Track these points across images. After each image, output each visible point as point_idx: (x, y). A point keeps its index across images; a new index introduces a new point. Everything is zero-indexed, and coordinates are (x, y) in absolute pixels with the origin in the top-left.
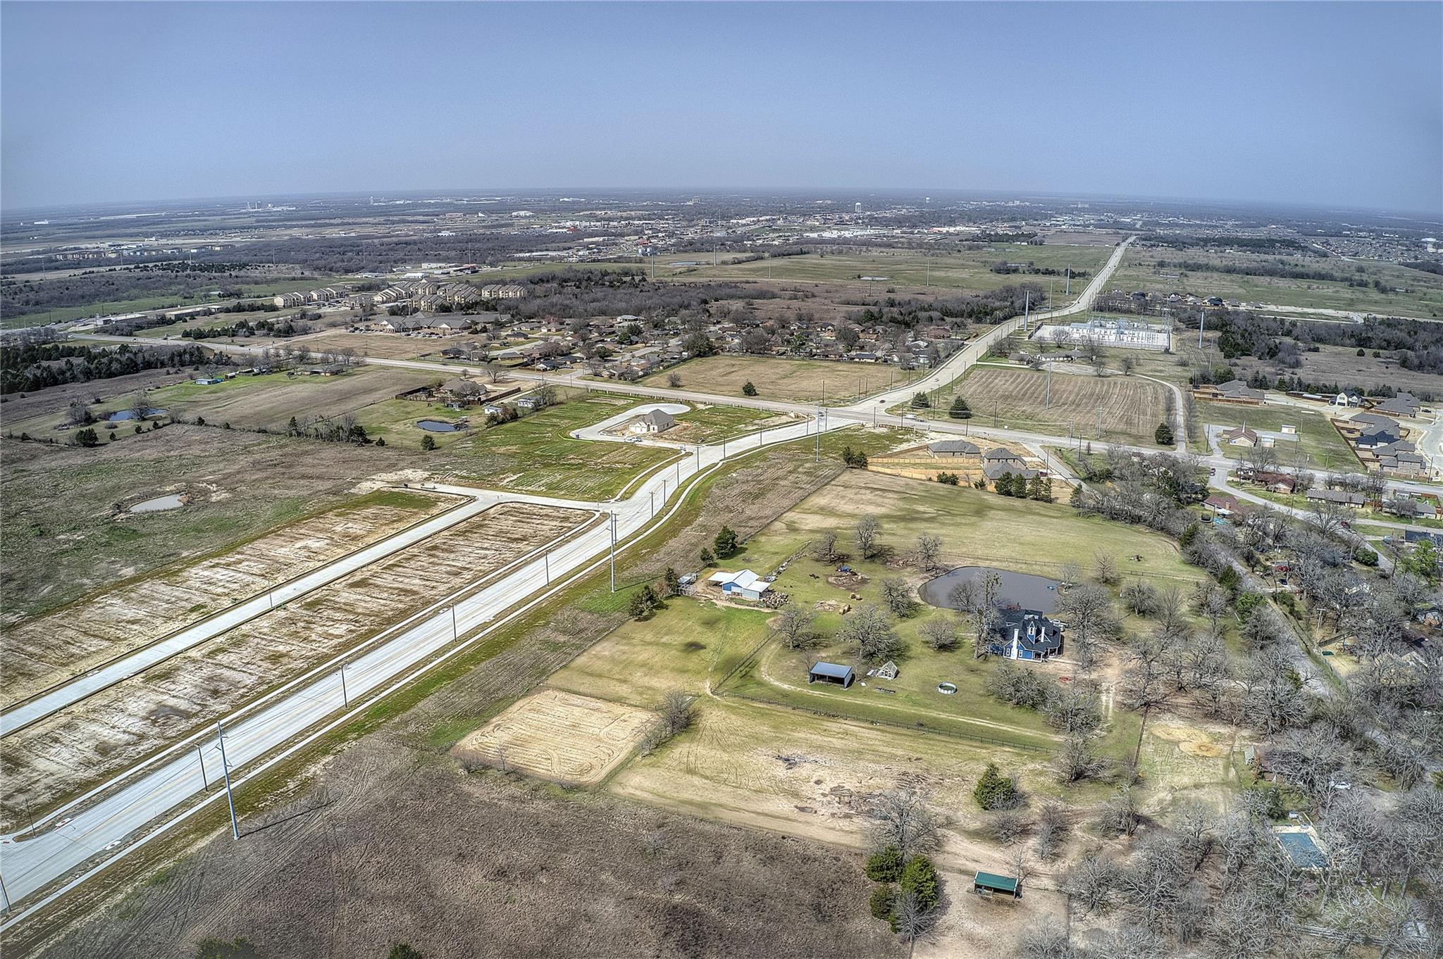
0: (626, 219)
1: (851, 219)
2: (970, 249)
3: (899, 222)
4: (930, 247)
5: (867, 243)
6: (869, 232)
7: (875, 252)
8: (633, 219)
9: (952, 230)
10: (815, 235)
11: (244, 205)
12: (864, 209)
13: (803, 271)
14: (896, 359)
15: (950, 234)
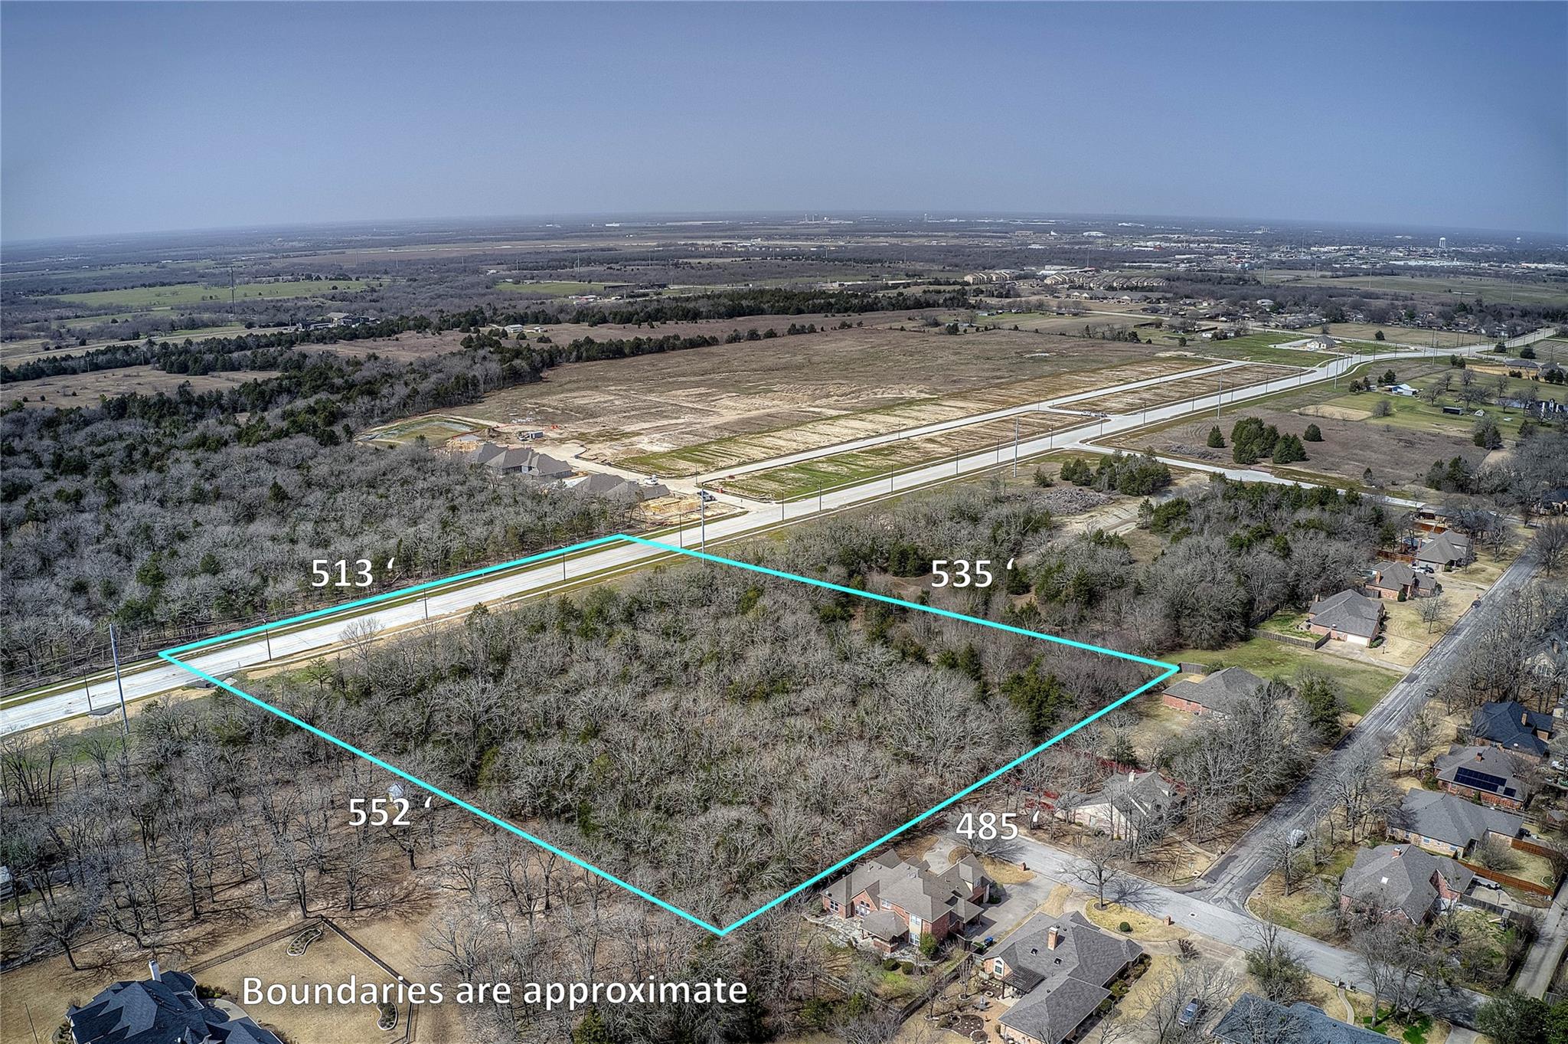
0: (1207, 242)
1: (1436, 253)
2: (1556, 281)
3: (1487, 257)
4: (1516, 277)
5: (1455, 272)
6: (1456, 263)
7: (1463, 278)
8: (1213, 242)
9: (1541, 266)
10: (1402, 263)
11: (803, 218)
12: (1448, 245)
13: (1397, 284)
14: (1483, 332)
15: (1539, 270)
